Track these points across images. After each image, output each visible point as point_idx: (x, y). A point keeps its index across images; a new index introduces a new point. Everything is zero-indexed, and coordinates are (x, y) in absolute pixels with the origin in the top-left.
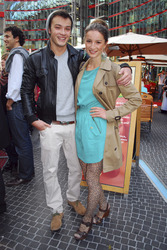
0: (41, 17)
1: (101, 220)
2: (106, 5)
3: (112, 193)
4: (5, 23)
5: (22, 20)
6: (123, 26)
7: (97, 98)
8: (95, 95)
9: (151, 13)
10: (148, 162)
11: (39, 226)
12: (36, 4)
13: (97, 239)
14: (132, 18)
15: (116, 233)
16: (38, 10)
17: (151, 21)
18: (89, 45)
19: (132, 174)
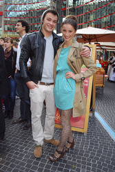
0: (29, 16)
1: (68, 149)
2: (74, 9)
3: (76, 132)
4: (3, 19)
5: (15, 18)
6: (85, 23)
7: (70, 66)
8: (68, 64)
9: (105, 14)
10: (101, 113)
11: (26, 152)
12: (25, 7)
13: (65, 161)
14: (92, 17)
15: (78, 157)
16: (26, 11)
17: (105, 19)
18: (64, 33)
19: (90, 121)
